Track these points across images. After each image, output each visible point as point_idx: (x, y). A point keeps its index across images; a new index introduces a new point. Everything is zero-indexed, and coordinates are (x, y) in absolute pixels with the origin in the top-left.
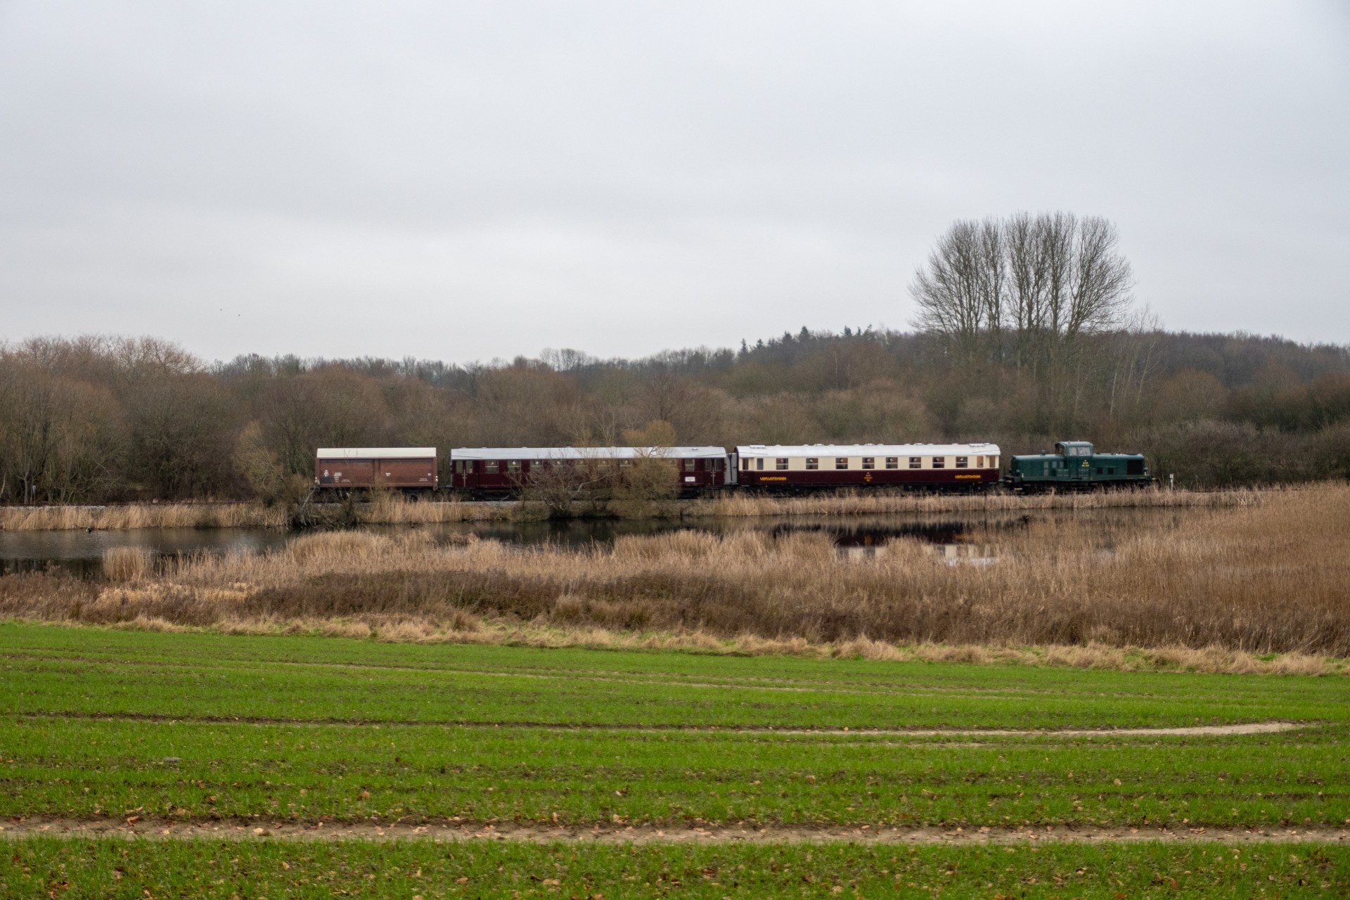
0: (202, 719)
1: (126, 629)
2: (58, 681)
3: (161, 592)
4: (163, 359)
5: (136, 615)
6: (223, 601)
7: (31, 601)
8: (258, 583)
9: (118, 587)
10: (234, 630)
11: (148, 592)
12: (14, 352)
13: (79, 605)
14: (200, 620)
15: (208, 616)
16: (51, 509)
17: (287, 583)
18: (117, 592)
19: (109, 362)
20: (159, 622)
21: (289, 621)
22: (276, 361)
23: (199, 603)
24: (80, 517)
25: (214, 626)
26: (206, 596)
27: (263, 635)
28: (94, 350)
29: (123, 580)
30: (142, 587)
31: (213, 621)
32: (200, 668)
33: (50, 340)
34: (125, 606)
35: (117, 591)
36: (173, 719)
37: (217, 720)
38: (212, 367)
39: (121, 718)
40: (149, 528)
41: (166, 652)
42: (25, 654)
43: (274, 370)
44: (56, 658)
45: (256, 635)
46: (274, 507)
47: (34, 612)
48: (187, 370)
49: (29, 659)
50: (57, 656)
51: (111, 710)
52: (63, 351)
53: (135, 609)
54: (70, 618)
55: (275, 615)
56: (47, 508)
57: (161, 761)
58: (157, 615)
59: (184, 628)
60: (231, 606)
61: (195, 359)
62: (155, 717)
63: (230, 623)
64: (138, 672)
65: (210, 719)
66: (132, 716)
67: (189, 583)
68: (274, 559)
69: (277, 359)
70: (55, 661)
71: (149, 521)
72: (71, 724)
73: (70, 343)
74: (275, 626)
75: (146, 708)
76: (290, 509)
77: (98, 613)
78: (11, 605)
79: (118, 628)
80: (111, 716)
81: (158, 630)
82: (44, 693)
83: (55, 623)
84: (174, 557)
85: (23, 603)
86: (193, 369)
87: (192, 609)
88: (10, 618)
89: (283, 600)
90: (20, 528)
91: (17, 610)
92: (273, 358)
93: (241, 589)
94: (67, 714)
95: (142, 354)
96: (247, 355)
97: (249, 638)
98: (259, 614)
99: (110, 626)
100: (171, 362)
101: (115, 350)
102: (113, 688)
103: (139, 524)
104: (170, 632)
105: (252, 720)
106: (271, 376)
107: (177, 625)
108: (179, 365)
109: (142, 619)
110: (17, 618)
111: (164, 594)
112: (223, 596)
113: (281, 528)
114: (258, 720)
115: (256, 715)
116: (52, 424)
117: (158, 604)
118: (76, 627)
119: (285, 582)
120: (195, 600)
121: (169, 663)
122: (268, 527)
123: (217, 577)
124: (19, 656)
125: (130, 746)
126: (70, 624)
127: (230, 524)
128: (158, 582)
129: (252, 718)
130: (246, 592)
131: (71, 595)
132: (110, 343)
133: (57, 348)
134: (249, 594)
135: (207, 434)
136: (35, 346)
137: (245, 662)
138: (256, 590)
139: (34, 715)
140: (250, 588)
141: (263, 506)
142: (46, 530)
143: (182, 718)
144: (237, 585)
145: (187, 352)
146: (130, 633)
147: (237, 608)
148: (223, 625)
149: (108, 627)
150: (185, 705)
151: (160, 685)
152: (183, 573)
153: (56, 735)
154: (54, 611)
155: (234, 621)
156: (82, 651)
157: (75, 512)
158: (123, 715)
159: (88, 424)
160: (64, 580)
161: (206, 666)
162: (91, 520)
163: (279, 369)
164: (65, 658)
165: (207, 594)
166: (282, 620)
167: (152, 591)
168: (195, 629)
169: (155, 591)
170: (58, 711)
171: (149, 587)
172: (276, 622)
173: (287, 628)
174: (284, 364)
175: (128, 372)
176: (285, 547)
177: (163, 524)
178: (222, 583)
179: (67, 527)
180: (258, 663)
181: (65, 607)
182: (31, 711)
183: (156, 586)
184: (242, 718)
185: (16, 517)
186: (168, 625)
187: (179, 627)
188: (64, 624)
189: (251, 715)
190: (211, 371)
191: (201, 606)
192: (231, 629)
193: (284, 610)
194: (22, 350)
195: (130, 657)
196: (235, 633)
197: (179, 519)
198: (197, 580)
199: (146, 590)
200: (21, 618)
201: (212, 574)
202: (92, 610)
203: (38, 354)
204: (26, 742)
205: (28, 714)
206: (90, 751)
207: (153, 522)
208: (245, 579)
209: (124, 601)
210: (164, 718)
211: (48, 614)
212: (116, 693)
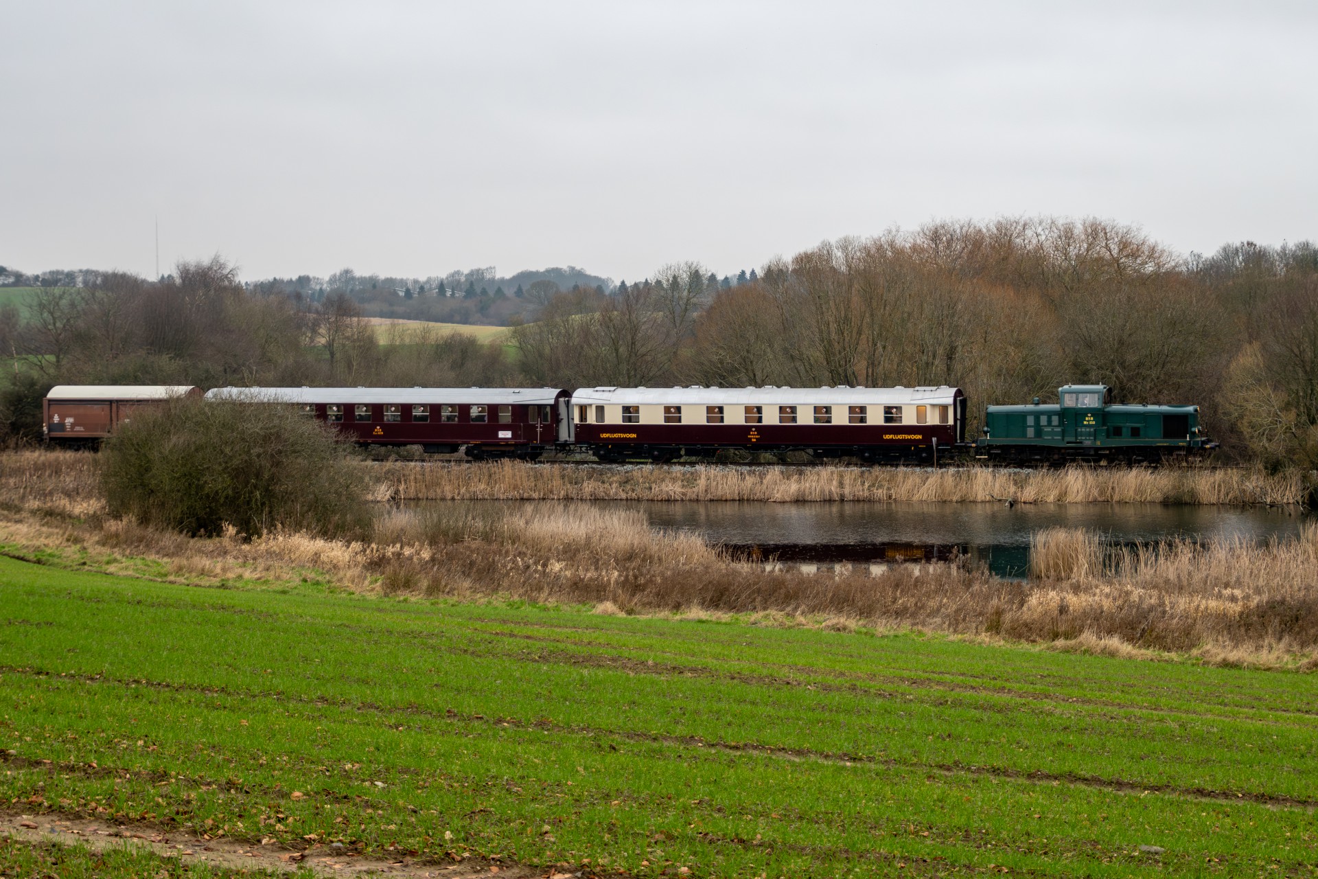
0: (1187, 791)
1: (1066, 650)
2: (977, 721)
3: (1115, 599)
4: (1115, 252)
5: (1081, 631)
6: (1207, 615)
7: (933, 604)
8: (1258, 591)
9: (1054, 589)
10: (1224, 660)
11: (1096, 598)
12: (908, 245)
13: (999, 613)
14: (1173, 643)
15: (1186, 637)
16: (958, 472)
17: (1303, 593)
18: (1053, 597)
19: (1037, 257)
20: (1114, 642)
21: (1307, 650)
22: (1283, 253)
23: (1172, 617)
24: (997, 485)
25: (1195, 652)
26: (1182, 607)
27: (1269, 669)
28: (1018, 241)
29: (1059, 579)
30: (1087, 589)
31: (1192, 646)
32: (1179, 714)
33: (957, 227)
34: (1064, 617)
35: (1052, 594)
36: (1145, 789)
37: (1209, 794)
38: (1186, 263)
39: (1071, 782)
40: (1095, 502)
41: (1126, 689)
42: (929, 679)
43: (1280, 268)
44: (973, 688)
45: (1257, 669)
46: (1281, 474)
47: (938, 620)
48: (1150, 268)
49: (936, 687)
50: (974, 684)
51: (1055, 768)
52: (975, 242)
53: (1079, 622)
54: (987, 630)
55: (1286, 639)
56: (952, 470)
57: (1135, 851)
58: (1110, 632)
59: (1149, 653)
60: (1218, 624)
61: (1163, 251)
62: (1119, 785)
63: (1217, 649)
64: (1091, 716)
65: (1200, 792)
66: (1085, 780)
67: (1155, 587)
68: (1283, 554)
69: (1284, 249)
70: (970, 693)
71: (1095, 492)
72: (1001, 785)
73: (984, 230)
74: (1286, 658)
75: (1109, 769)
76: (1304, 478)
77: (1026, 625)
78: (906, 609)
79: (1054, 649)
80: (1056, 778)
81: (1112, 654)
82: (959, 737)
83: (966, 636)
84: (1132, 546)
85: (923, 607)
86: (1158, 265)
87: (1161, 626)
88: (905, 627)
89: (1297, 619)
90: (915, 498)
91: (914, 615)
92: (1277, 247)
93: (1233, 599)
94: (995, 771)
95: (1085, 246)
96: (1238, 244)
97: (1247, 674)
98: (1261, 636)
99: (1044, 646)
100: (1127, 256)
101: (1047, 239)
102: (1055, 737)
103: (1079, 498)
104: (1130, 658)
105: (1263, 798)
106: (1275, 275)
107: (1140, 647)
108: (1138, 261)
109: (1088, 638)
110: (915, 628)
111: (1120, 602)
112: (1207, 608)
113: (1292, 507)
114: (1272, 799)
115: (1268, 791)
116: (960, 349)
117: (1111, 617)
118: (996, 645)
119: (1299, 590)
120: (1164, 612)
121: (1132, 706)
122: (1271, 506)
123: (1197, 577)
124: (922, 683)
125: (1088, 824)
126: (987, 640)
127: (1214, 499)
128: (1110, 583)
129: (1263, 795)
130: (1240, 603)
131: (987, 598)
132: (1039, 230)
133: (965, 238)
134: (1245, 606)
135: (1181, 363)
136: (935, 236)
137: (1246, 710)
138: (1255, 601)
139: (949, 769)
140: (1247, 597)
141: (1264, 472)
142: (951, 501)
143: (1158, 789)
144: (1228, 592)
145: (1151, 241)
146: (1073, 657)
147: (1229, 627)
148: (1208, 651)
149: (1040, 647)
150: (1161, 769)
151: (1123, 736)
152: (1146, 572)
153: (983, 801)
154: (964, 620)
155: (1224, 647)
156: (1007, 680)
157: (990, 478)
158: (1073, 778)
159: (1011, 349)
160: (976, 574)
161: (1187, 712)
162: (1012, 489)
163: (1287, 265)
164: (984, 688)
165: (1182, 603)
166: (1296, 648)
167: (1102, 596)
168: (1166, 655)
169: (1107, 596)
170: (982, 765)
171: (1098, 591)
172: (1288, 651)
173: (1305, 661)
174: (1295, 257)
175: (1065, 272)
176: (1298, 538)
177: (1116, 498)
178: (1205, 589)
179: (979, 498)
180: (1265, 712)
181: (981, 614)
182: (945, 762)
183: (1107, 590)
184: (1247, 795)
185: (910, 482)
186: (1126, 648)
187: (1143, 651)
188: (979, 639)
189: (1262, 790)
190: (1184, 269)
191: (1175, 621)
192: (1219, 659)
193: (1298, 633)
194: (918, 241)
195: (1076, 692)
196: (1225, 664)
197: (1139, 491)
198: (1167, 581)
199: (1094, 595)
200: (920, 627)
201: (1189, 574)
202: (1017, 620)
203: (941, 247)
204: (942, 807)
205: (941, 767)
206: (1033, 826)
207: (1102, 493)
208: (1239, 584)
209: (1063, 609)
210: (1132, 786)
211: (957, 624)
212: (1060, 744)
